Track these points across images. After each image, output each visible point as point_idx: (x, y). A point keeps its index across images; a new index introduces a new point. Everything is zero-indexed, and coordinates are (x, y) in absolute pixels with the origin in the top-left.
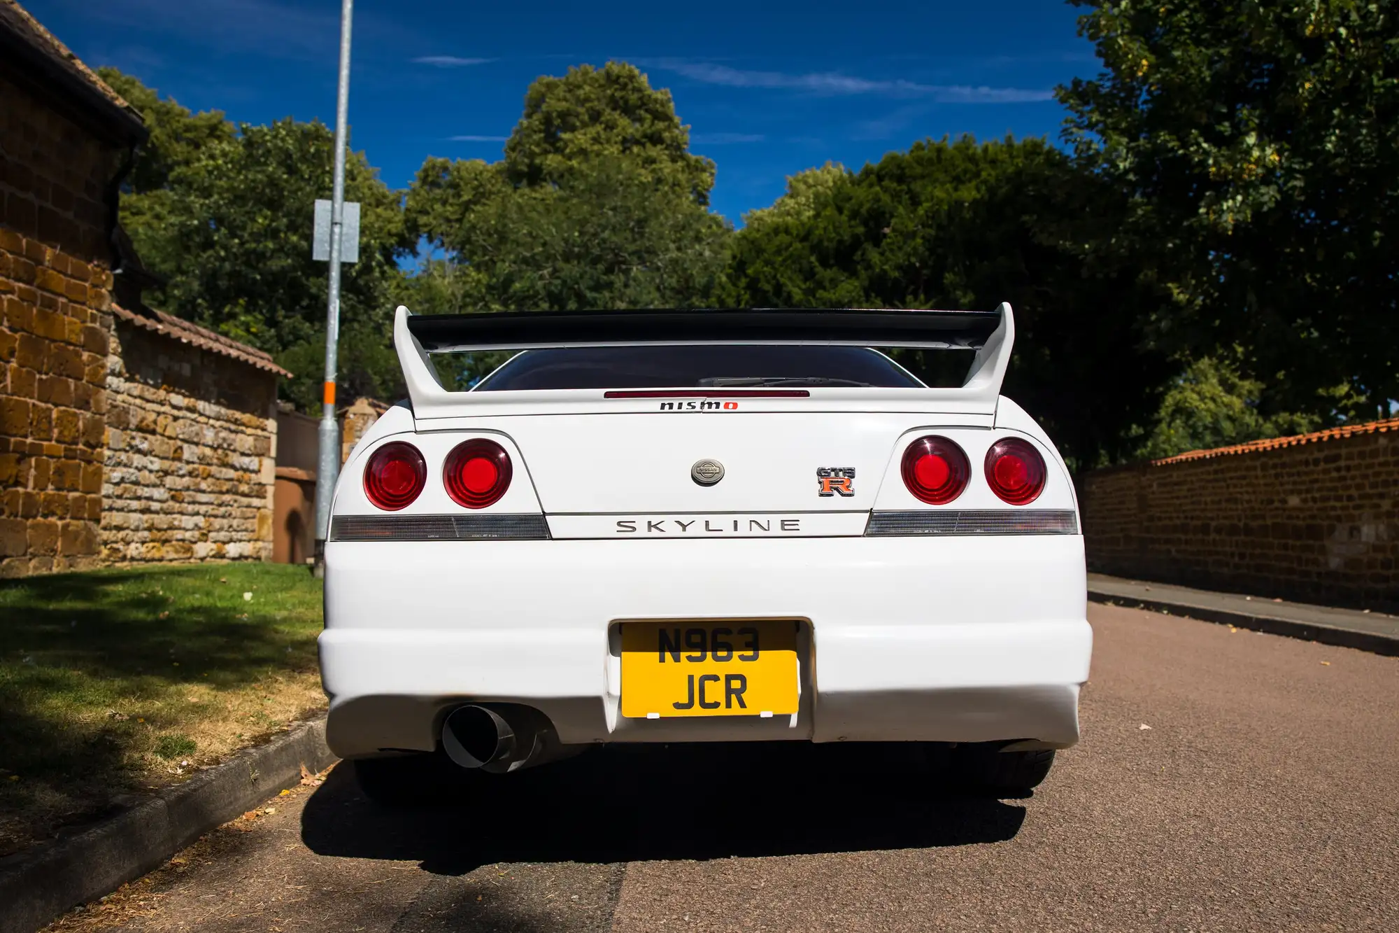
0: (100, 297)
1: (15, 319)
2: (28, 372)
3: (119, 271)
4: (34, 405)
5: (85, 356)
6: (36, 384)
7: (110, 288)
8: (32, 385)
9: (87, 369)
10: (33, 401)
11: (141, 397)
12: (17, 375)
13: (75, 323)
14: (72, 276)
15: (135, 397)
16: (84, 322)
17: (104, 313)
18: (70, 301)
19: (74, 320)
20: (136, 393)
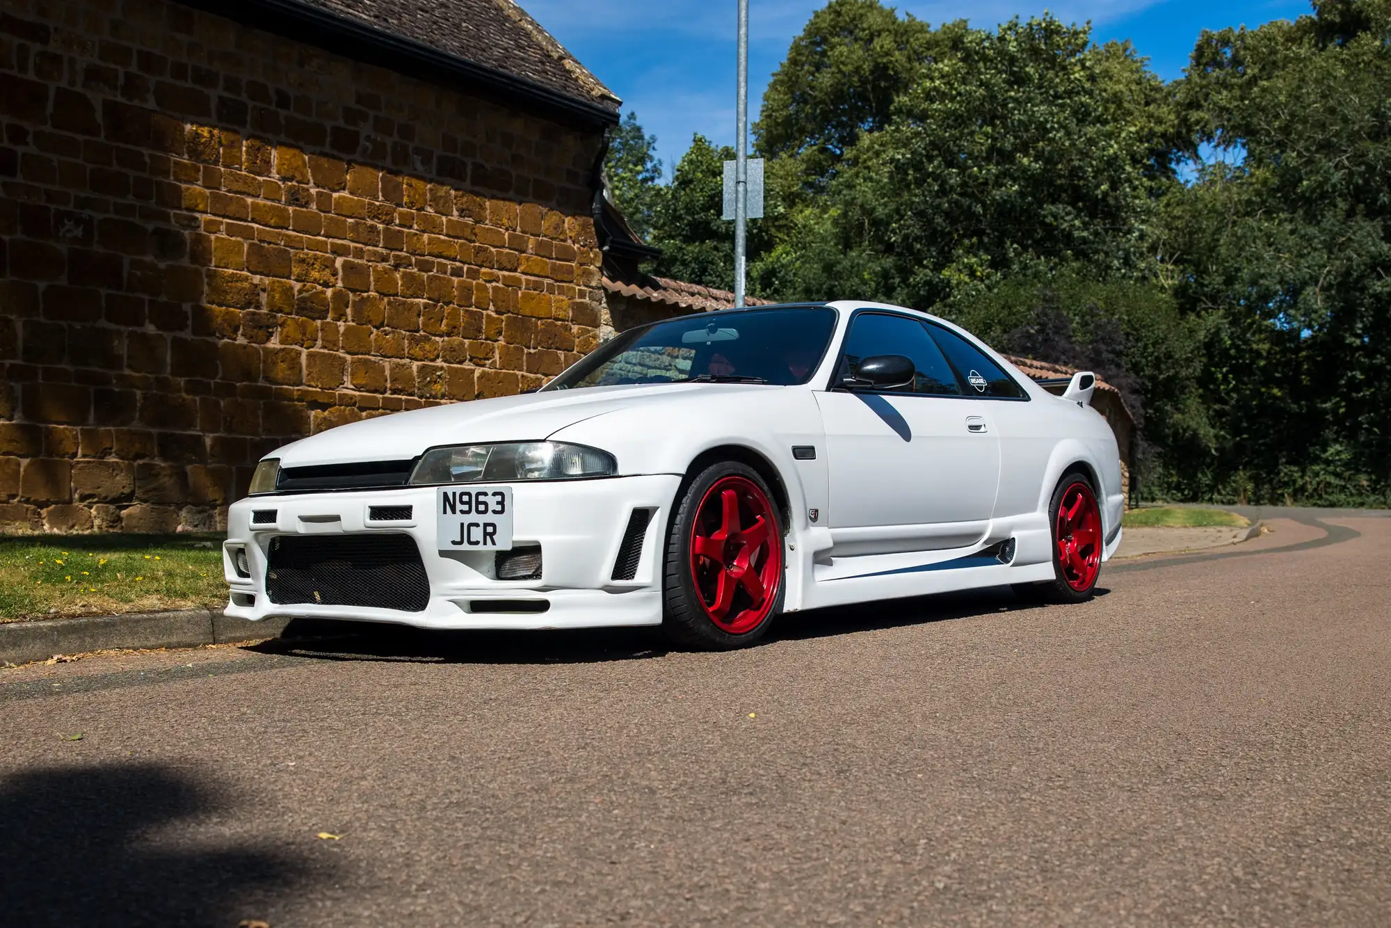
0: (588, 274)
1: (500, 303)
2: (516, 348)
3: (606, 248)
4: (523, 376)
5: (575, 329)
6: (525, 358)
7: (599, 264)
8: (521, 359)
9: (577, 341)
10: (521, 373)
11: (640, 364)
12: (505, 353)
13: (562, 301)
14: (557, 259)
15: (635, 365)
16: (573, 298)
17: (592, 288)
18: (557, 281)
19: (561, 297)
20: (634, 361)
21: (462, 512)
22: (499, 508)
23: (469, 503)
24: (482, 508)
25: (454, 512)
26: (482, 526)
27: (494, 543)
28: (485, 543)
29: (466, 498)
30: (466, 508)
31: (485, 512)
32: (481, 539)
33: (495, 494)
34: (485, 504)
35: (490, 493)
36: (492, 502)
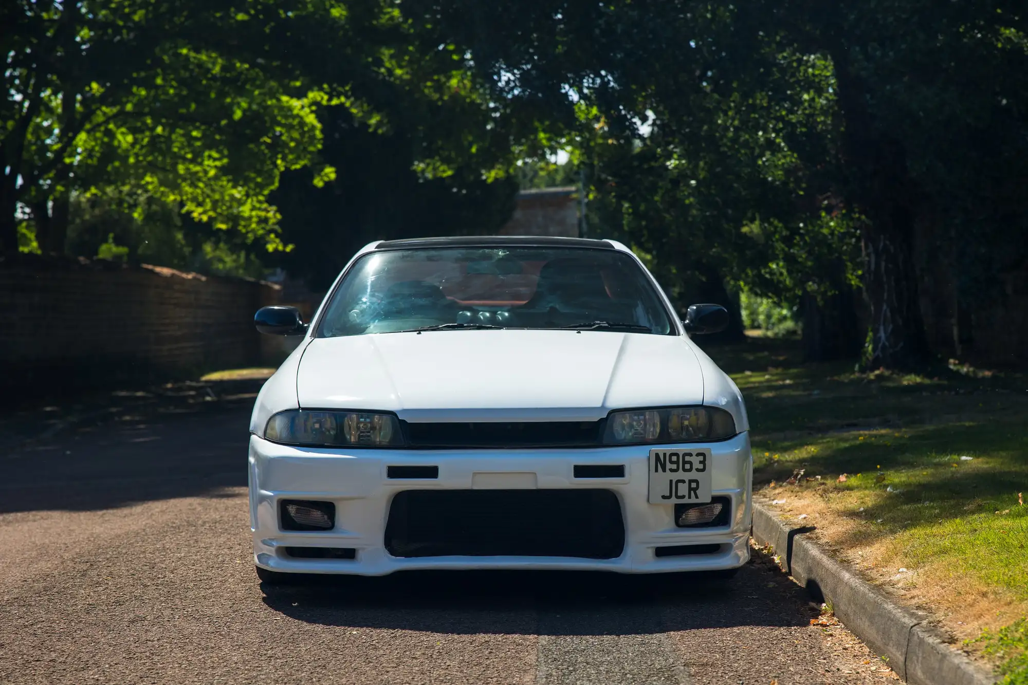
21: (671, 470)
22: (701, 467)
23: (677, 463)
24: (687, 466)
25: (664, 470)
26: (687, 482)
27: (697, 497)
28: (690, 497)
29: (674, 458)
30: (674, 467)
31: (690, 470)
32: (687, 494)
33: (698, 455)
34: (691, 463)
35: (694, 454)
36: (696, 461)
